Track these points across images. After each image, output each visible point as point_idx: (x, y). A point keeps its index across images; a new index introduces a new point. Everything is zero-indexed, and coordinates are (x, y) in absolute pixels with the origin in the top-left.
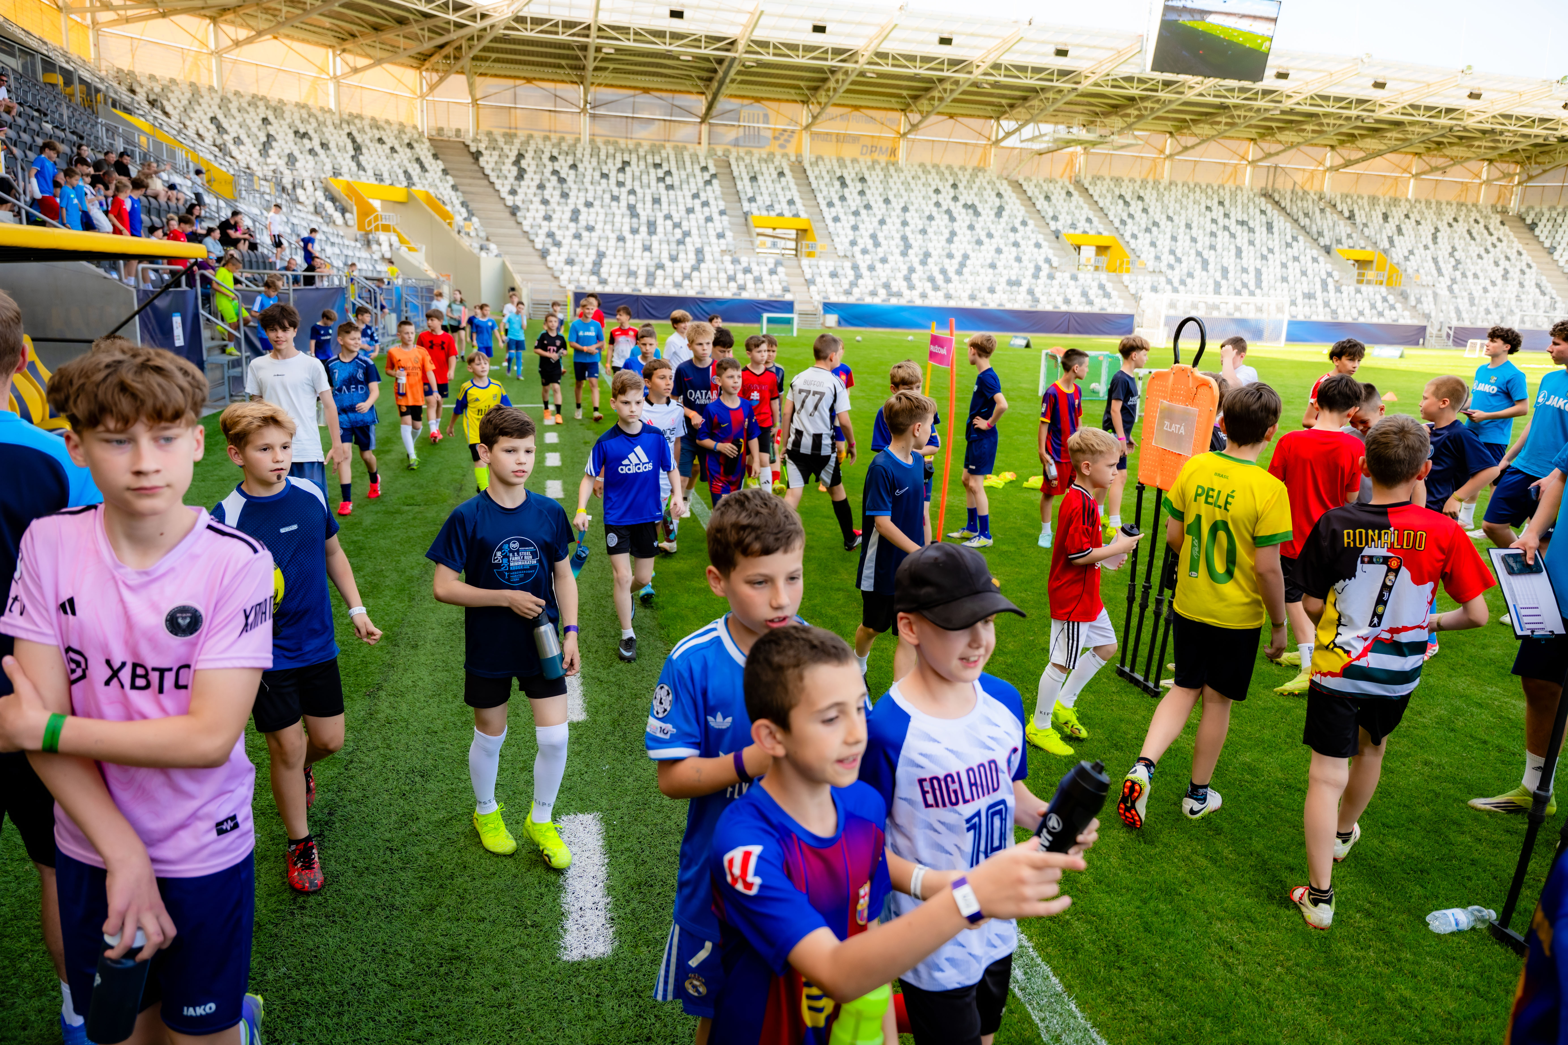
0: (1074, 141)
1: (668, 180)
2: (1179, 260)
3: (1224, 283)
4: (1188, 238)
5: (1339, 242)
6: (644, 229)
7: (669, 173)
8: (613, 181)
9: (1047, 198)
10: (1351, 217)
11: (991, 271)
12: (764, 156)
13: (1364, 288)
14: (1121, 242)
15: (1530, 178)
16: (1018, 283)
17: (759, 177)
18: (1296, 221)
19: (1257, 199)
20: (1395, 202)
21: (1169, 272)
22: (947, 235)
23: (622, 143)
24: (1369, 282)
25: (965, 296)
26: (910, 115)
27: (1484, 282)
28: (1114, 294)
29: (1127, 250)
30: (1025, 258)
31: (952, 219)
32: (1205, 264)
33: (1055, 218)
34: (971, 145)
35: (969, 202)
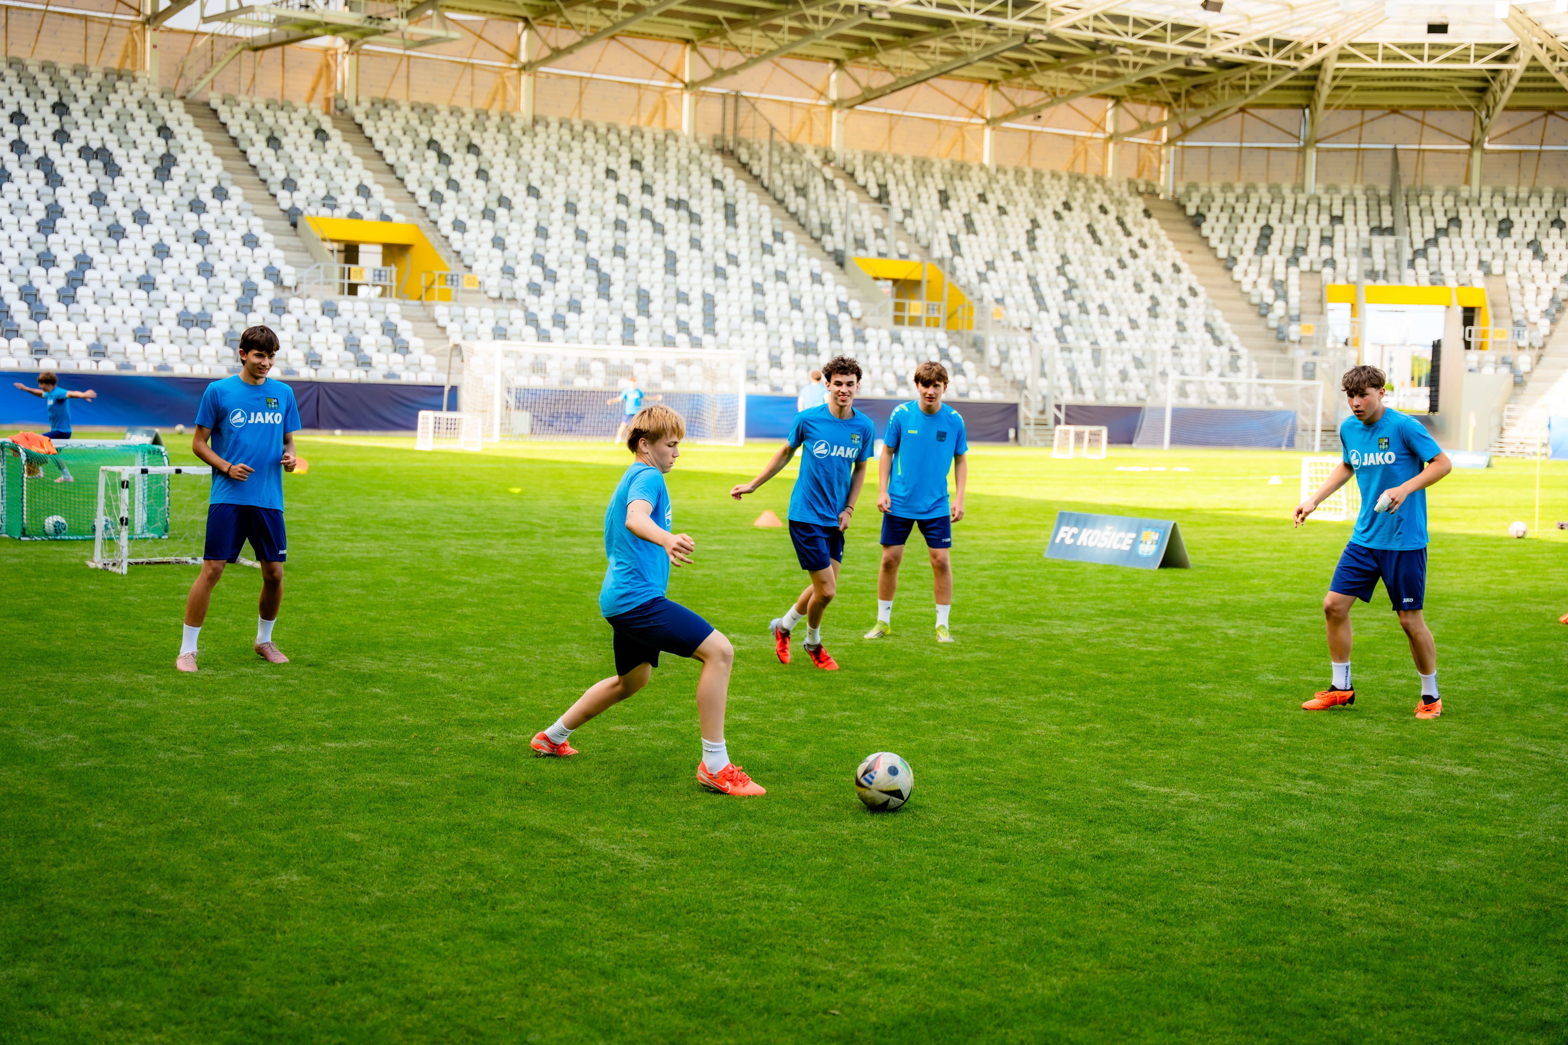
0: (317, 24)
2: (551, 276)
3: (641, 321)
4: (569, 231)
5: (860, 244)
9: (273, 141)
10: (883, 197)
11: (142, 294)
13: (906, 332)
14: (431, 236)
15: (1186, 131)
16: (203, 321)
19: (705, 159)
20: (961, 170)
21: (532, 300)
22: (40, 214)
24: (915, 322)
25: (79, 348)
27: (1118, 321)
28: (417, 344)
29: (445, 254)
30: (220, 267)
31: (53, 179)
32: (604, 284)
33: (289, 184)
34: (100, 21)
35: (95, 145)
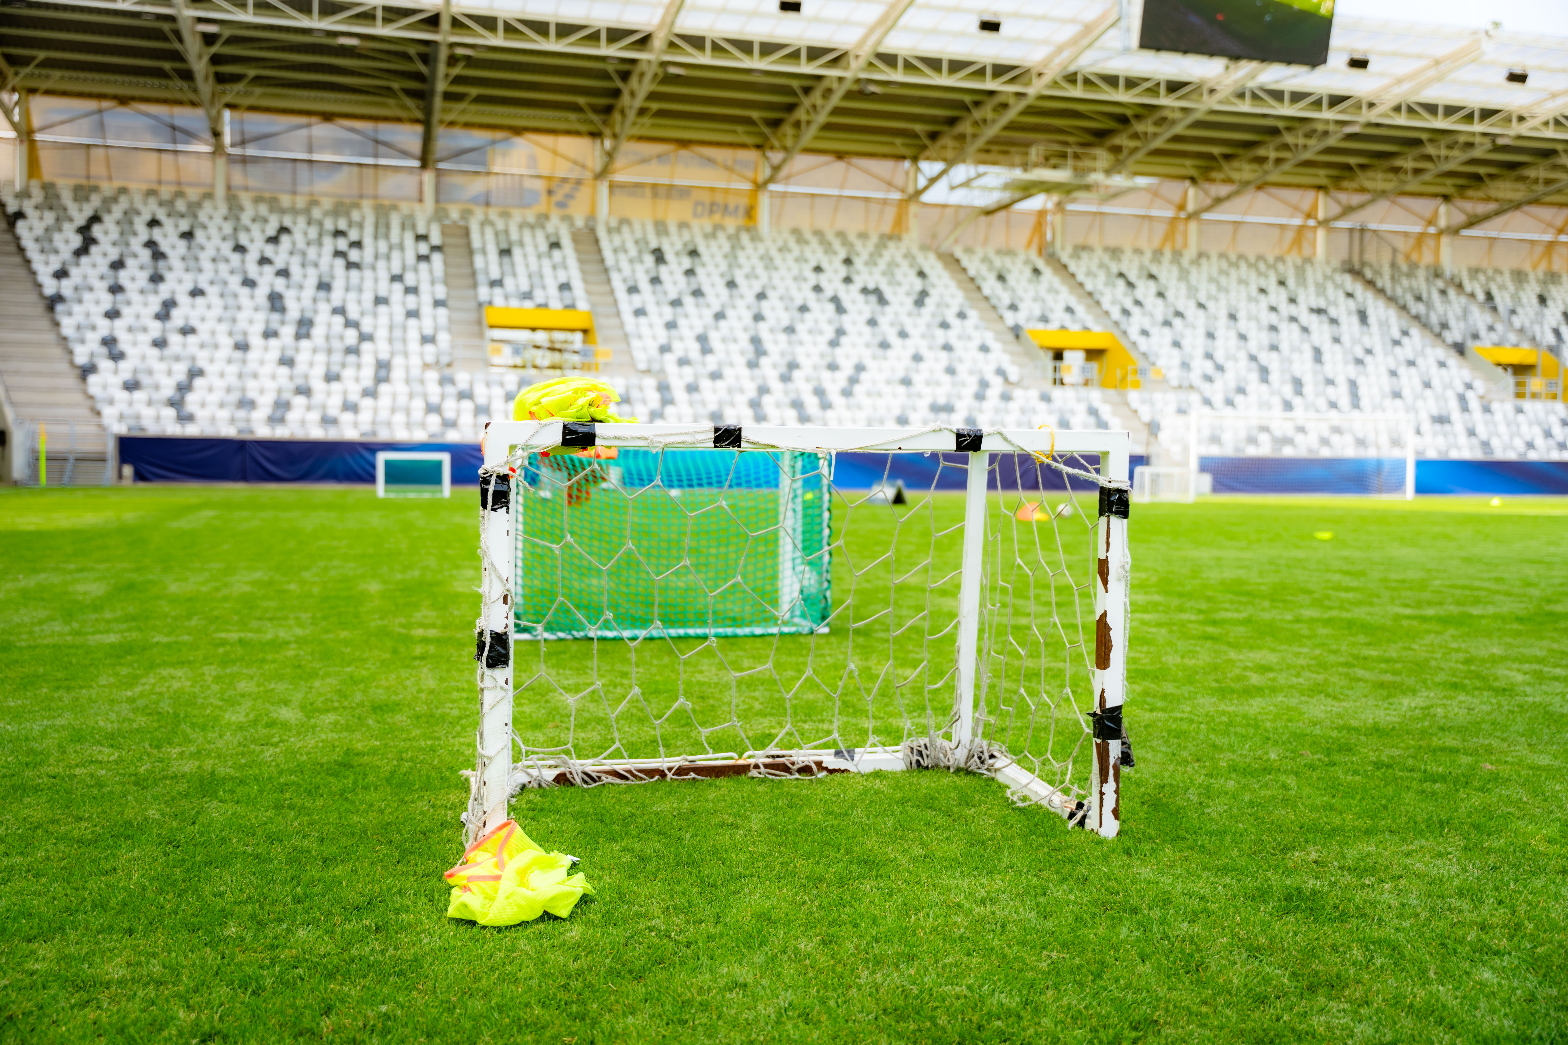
0: (1037, 186)
1: (354, 255)
2: (1220, 368)
3: (1297, 401)
4: (1233, 334)
5: (1476, 336)
6: (288, 332)
7: (357, 244)
8: (253, 256)
10: (1489, 301)
11: (902, 389)
12: (531, 219)
13: (1528, 405)
14: (1124, 342)
16: (948, 408)
17: (517, 252)
18: (1404, 308)
19: (1338, 278)
20: (1554, 278)
21: (1206, 387)
22: (830, 334)
23: (285, 200)
24: (1535, 396)
26: (770, 154)
28: (1115, 422)
29: (1134, 355)
30: (961, 369)
31: (840, 309)
32: (1264, 373)
33: (1013, 307)
34: (877, 200)
35: (871, 286)
